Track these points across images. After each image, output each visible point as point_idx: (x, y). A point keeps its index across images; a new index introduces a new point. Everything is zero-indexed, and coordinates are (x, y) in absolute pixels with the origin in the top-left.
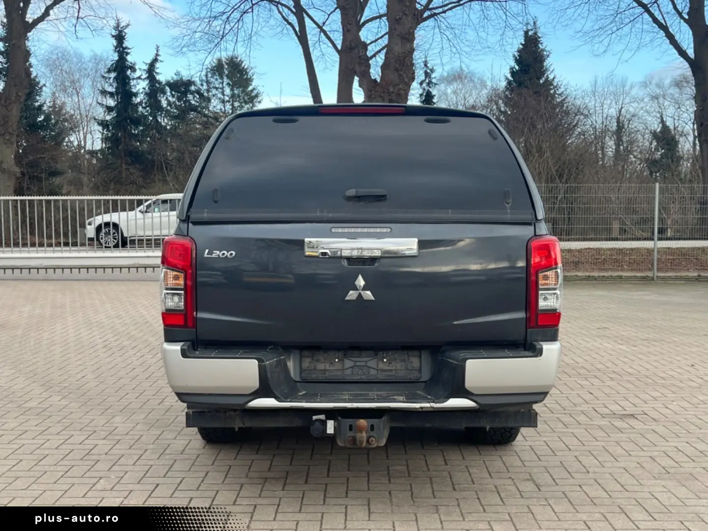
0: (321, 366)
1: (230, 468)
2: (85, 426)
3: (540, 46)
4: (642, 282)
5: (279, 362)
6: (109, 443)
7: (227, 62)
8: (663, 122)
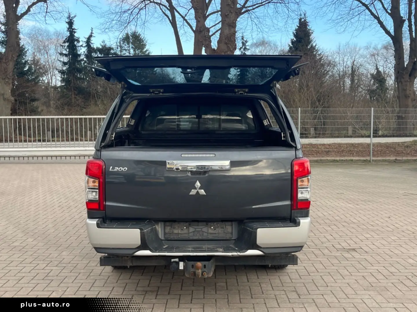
0: (176, 231)
1: (126, 285)
2: (46, 258)
3: (308, 27)
4: (364, 163)
5: (152, 230)
6: (59, 268)
7: (132, 35)
8: (377, 69)
